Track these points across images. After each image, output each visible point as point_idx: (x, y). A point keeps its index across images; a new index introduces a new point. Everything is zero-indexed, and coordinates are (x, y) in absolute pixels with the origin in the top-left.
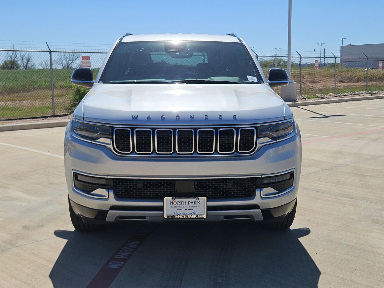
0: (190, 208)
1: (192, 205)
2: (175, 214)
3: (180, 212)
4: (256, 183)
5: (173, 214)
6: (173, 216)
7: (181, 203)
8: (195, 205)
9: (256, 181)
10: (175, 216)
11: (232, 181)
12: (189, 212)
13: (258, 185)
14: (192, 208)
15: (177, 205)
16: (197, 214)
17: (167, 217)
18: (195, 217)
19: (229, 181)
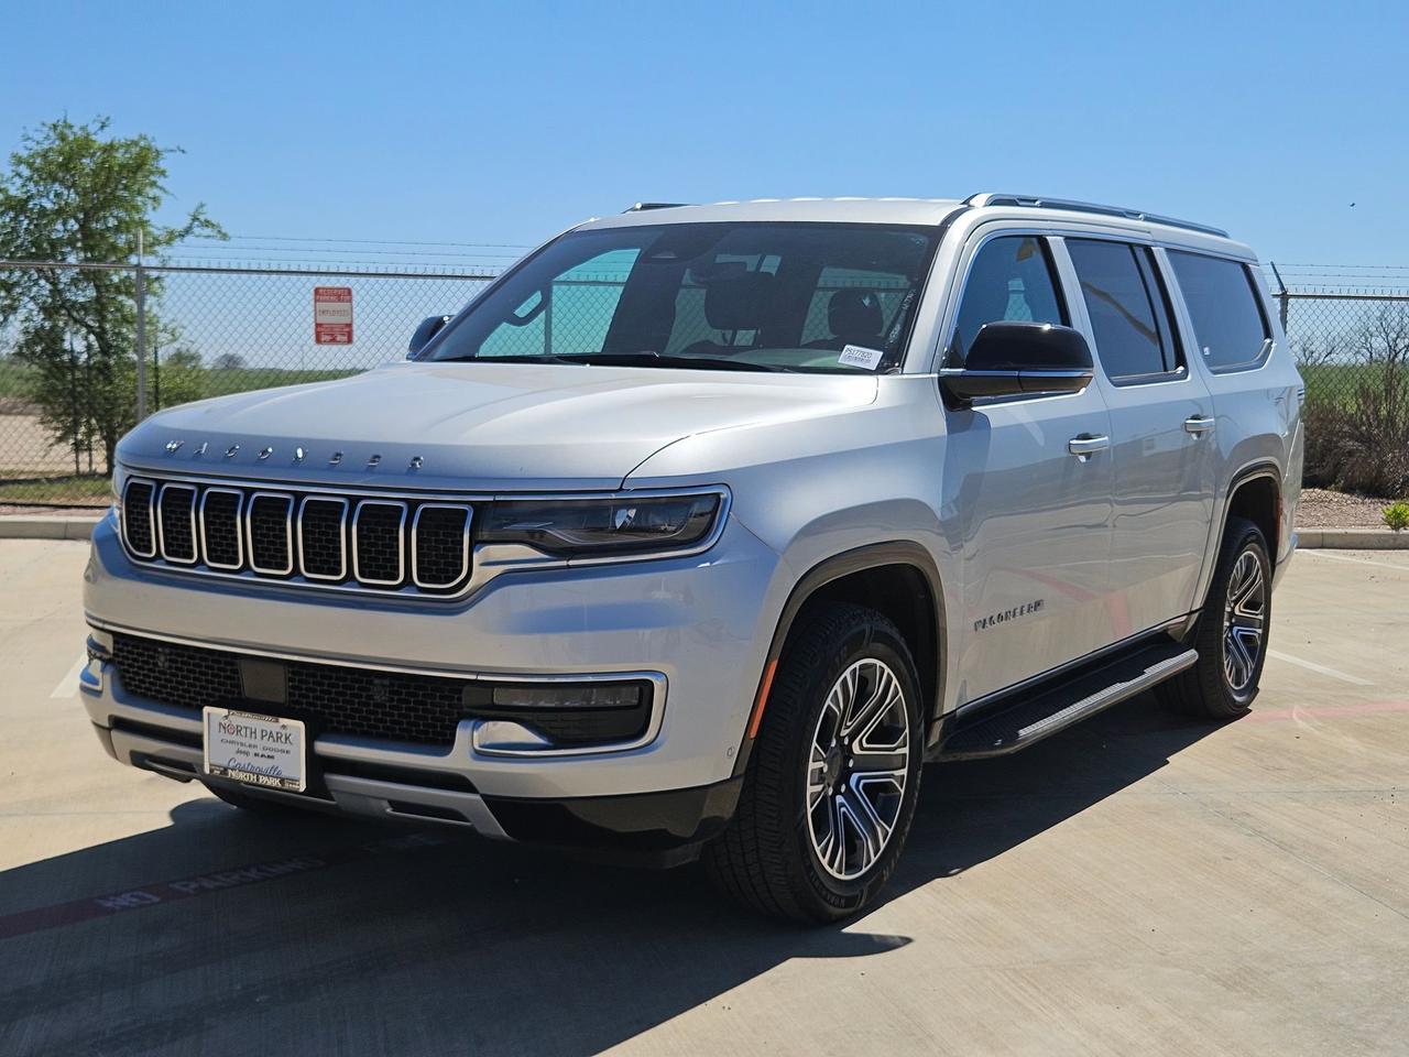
0: (267, 753)
1: (271, 744)
2: (232, 764)
3: (242, 760)
4: (460, 699)
5: (225, 764)
6: (226, 770)
7: (244, 730)
8: (279, 746)
9: (460, 692)
10: (230, 771)
11: (386, 682)
12: (265, 764)
13: (468, 707)
14: (271, 754)
15: (234, 737)
16: (285, 774)
17: (211, 771)
18: (275, 782)
19: (376, 681)
